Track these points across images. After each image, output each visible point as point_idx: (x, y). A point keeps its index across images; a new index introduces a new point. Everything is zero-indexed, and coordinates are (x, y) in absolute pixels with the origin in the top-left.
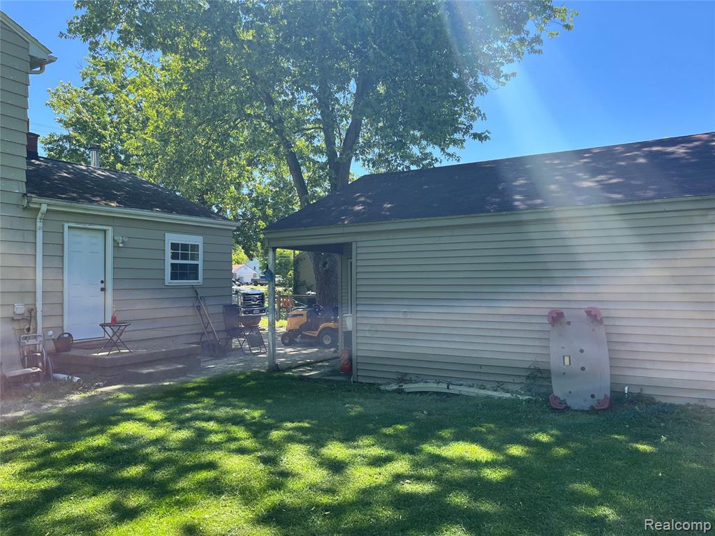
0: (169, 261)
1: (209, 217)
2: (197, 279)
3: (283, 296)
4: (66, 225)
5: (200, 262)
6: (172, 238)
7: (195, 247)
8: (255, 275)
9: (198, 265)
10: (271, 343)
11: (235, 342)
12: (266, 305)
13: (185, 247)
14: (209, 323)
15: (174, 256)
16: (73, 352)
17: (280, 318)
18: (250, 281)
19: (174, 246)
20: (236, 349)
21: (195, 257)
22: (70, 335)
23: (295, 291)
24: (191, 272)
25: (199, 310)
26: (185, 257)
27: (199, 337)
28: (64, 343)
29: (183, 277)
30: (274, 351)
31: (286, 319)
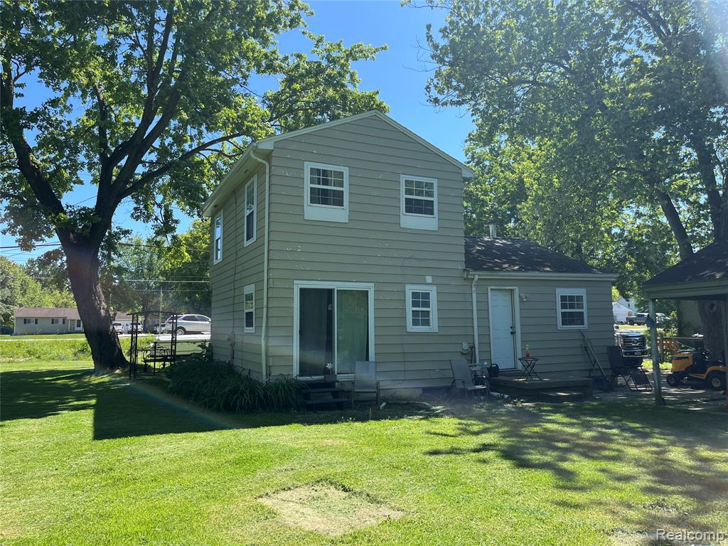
0: (560, 310)
1: (590, 272)
2: (583, 324)
3: (666, 339)
4: (489, 288)
5: (585, 310)
6: (561, 292)
7: (580, 298)
8: (629, 314)
9: (583, 312)
10: (657, 382)
11: (621, 380)
12: (648, 347)
13: (571, 298)
14: (595, 361)
15: (563, 306)
16: (500, 378)
17: (664, 361)
18: (624, 320)
19: (563, 298)
20: (621, 386)
21: (581, 306)
22: (497, 365)
23: (680, 333)
24: (577, 318)
25: (586, 350)
26: (572, 306)
27: (588, 373)
28: (494, 371)
29: (571, 322)
30: (660, 389)
31: (670, 362)
